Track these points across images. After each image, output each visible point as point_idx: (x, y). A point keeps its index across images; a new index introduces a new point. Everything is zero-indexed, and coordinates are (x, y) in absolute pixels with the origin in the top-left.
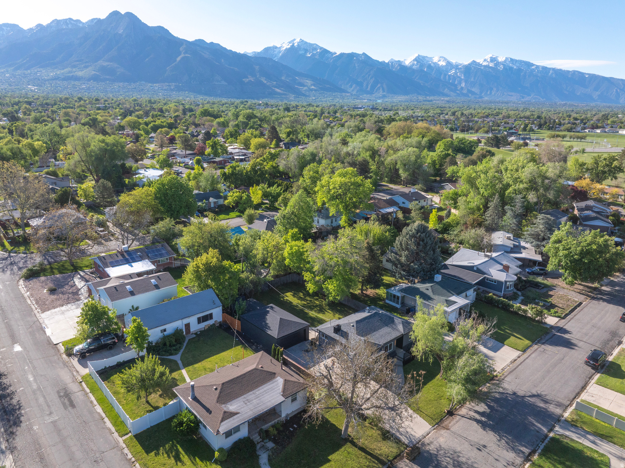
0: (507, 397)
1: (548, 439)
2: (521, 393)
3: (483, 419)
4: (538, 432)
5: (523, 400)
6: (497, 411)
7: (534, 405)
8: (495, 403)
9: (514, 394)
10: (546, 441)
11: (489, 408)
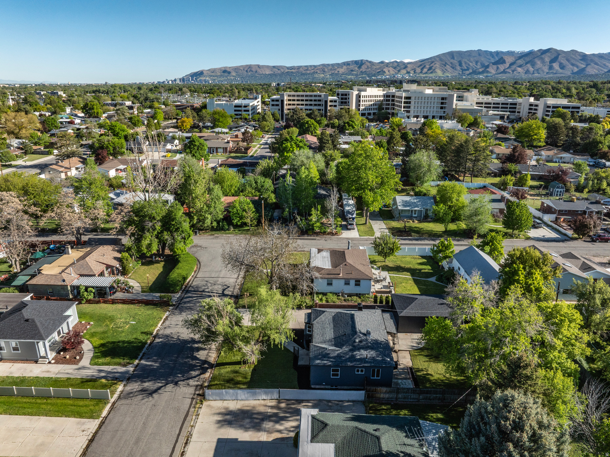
0: (183, 376)
1: (140, 357)
2: (170, 387)
3: (196, 345)
4: (148, 358)
5: (166, 380)
6: (188, 357)
7: (154, 380)
8: (191, 364)
9: (176, 384)
10: (141, 354)
11: (196, 356)
